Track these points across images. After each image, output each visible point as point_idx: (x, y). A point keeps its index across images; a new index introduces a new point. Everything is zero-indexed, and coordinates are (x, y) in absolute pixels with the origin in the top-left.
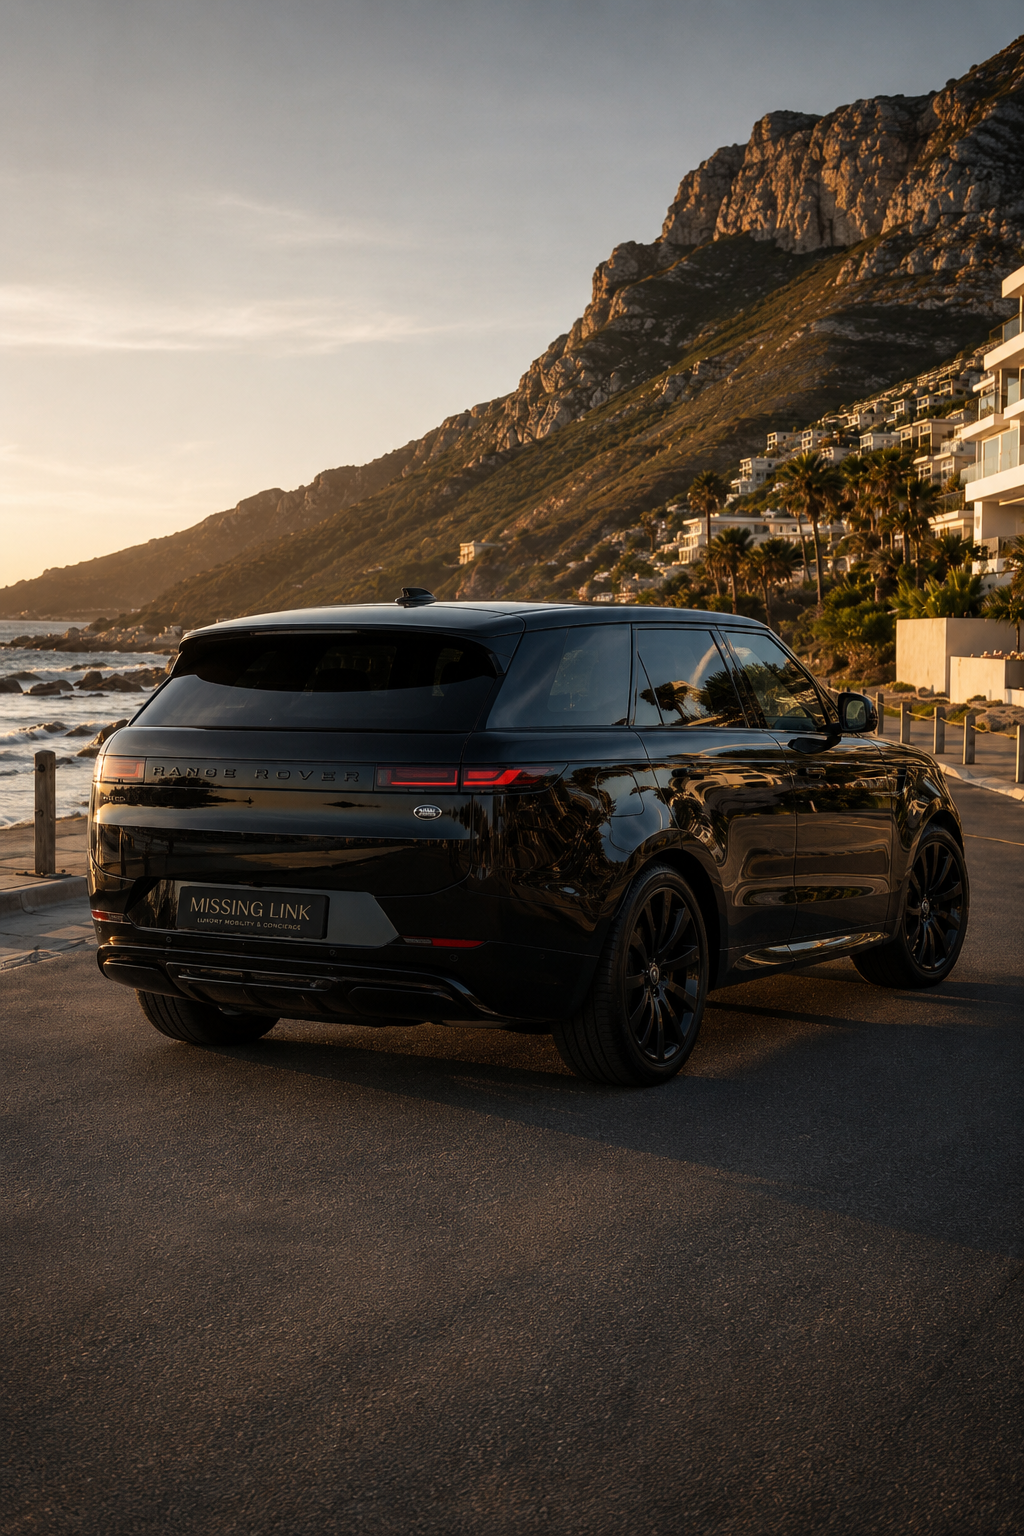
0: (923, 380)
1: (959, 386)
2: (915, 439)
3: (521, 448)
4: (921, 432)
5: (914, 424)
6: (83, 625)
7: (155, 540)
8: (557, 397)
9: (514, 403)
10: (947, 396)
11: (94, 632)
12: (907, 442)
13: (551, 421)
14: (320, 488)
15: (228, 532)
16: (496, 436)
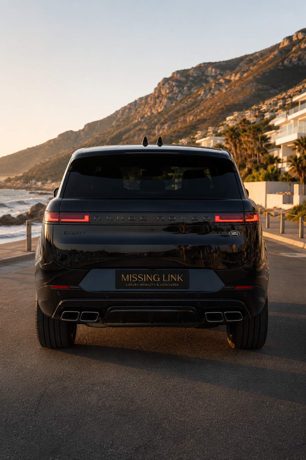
3: (153, 115)
8: (166, 96)
9: (152, 98)
13: (164, 105)
14: (86, 130)
15: (54, 145)
16: (145, 111)
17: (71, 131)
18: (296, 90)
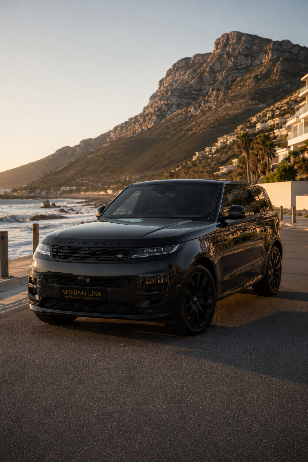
0: (277, 105)
1: (289, 106)
2: (274, 125)
3: (144, 131)
4: (276, 122)
5: (274, 120)
6: (9, 190)
7: (30, 163)
8: (155, 114)
9: (141, 116)
10: (285, 110)
11: (12, 193)
12: (271, 126)
13: (153, 122)
14: (81, 145)
15: (53, 160)
16: (136, 128)
17: (68, 147)
18: (284, 103)
